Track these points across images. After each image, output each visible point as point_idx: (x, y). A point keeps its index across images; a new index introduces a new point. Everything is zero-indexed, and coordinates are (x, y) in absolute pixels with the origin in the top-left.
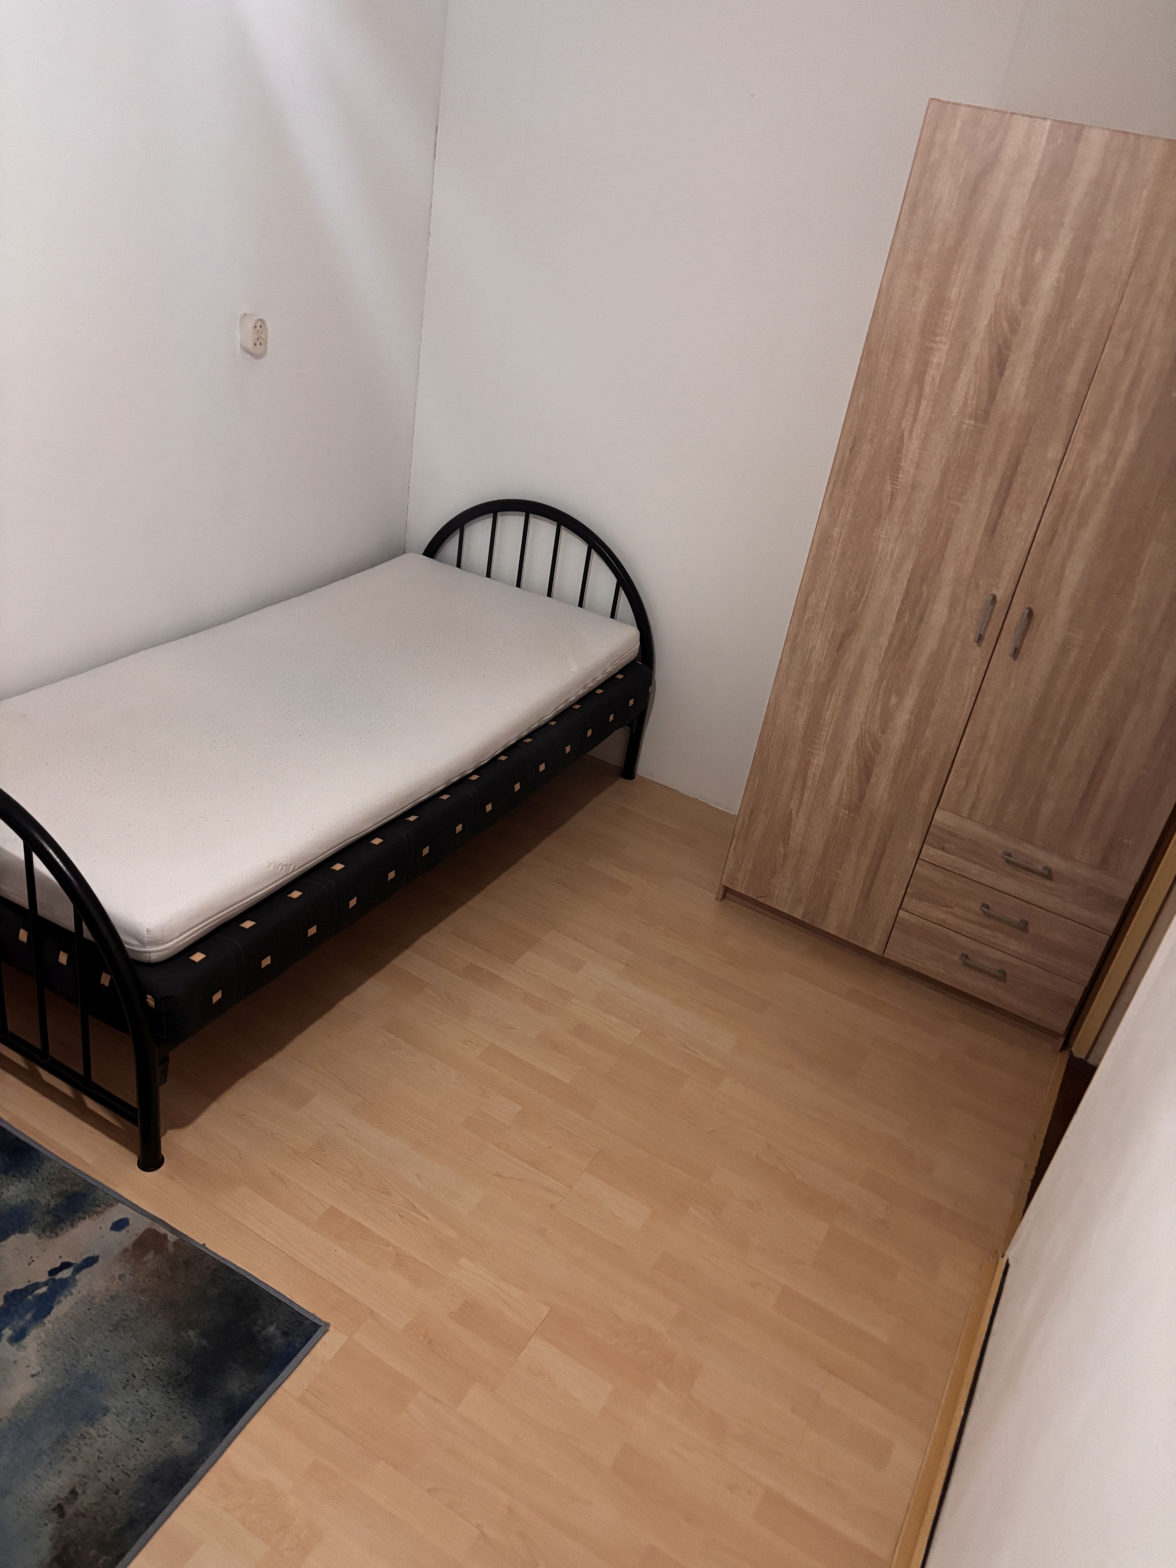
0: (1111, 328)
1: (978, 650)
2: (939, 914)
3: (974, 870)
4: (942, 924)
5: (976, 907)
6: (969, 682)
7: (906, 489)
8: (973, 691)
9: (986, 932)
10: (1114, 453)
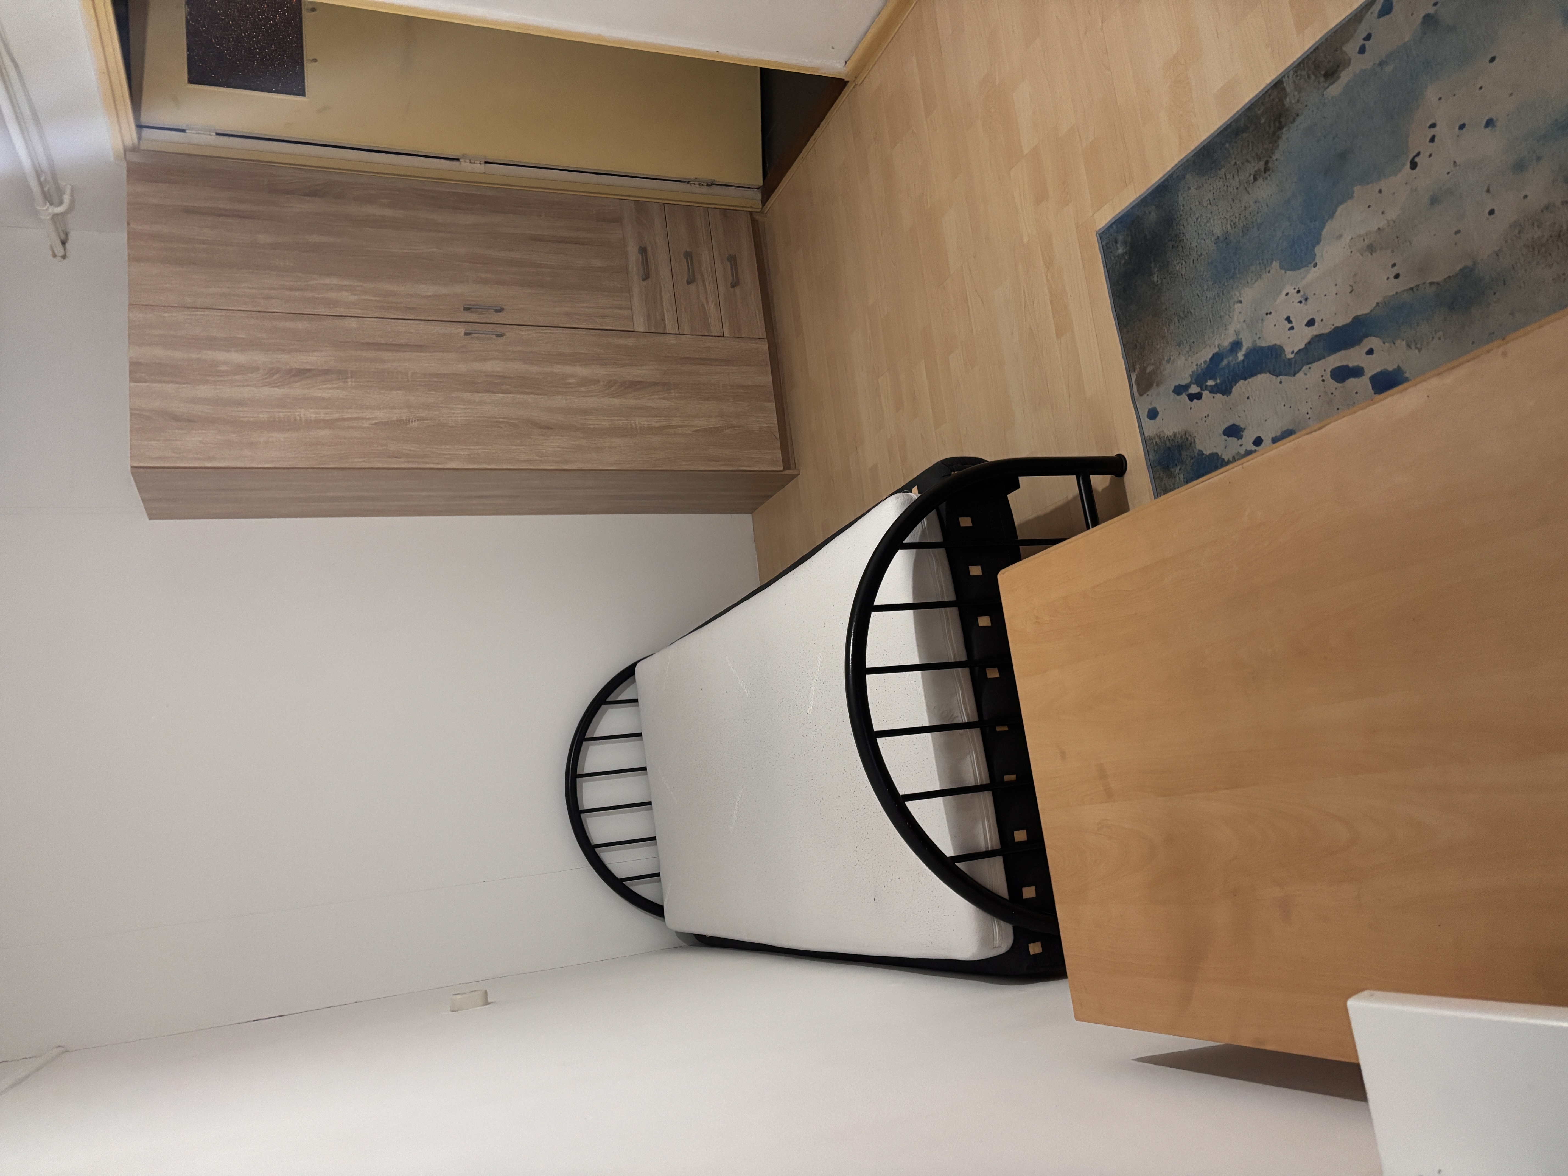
0: (259, 312)
1: (507, 334)
2: (712, 310)
3: (667, 297)
4: (718, 306)
5: (693, 287)
6: (533, 333)
7: (412, 412)
8: (539, 330)
9: (706, 276)
10: (340, 288)
